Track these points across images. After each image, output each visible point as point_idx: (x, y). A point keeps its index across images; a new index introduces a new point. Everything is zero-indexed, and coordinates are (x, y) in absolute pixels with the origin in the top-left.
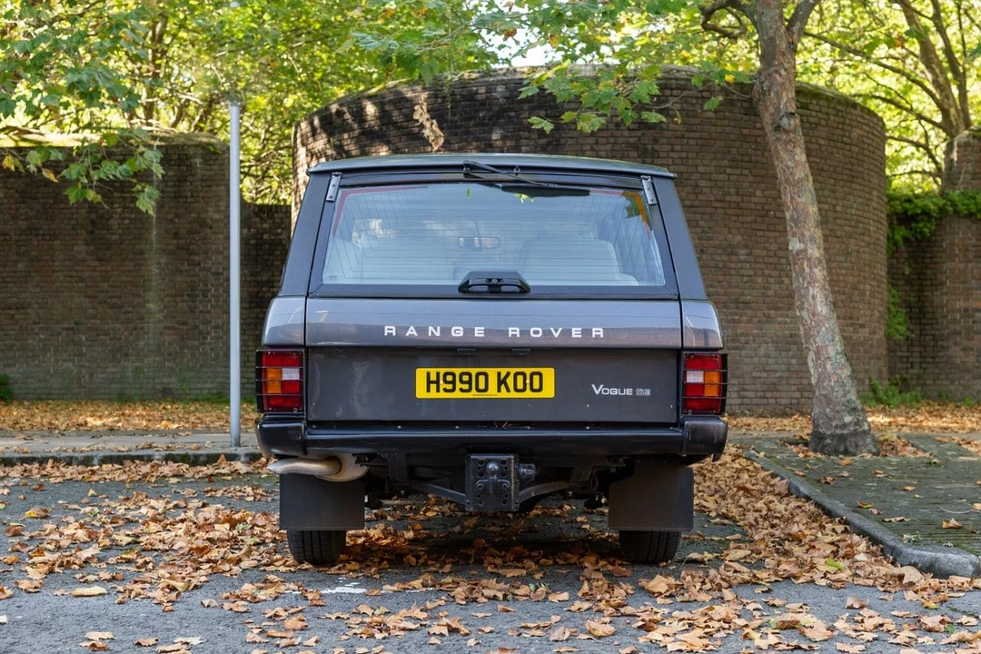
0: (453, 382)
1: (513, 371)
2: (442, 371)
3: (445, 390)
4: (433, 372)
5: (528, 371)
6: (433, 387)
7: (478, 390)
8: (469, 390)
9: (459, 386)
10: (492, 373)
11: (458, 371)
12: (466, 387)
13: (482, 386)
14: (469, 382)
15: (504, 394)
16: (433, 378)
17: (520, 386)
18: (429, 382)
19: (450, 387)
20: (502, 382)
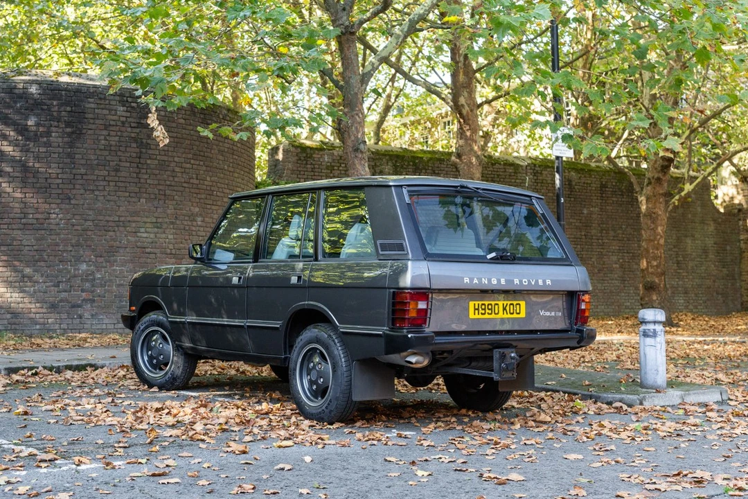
0: (485, 309)
1: (509, 303)
2: (481, 303)
3: (482, 314)
4: (477, 303)
5: (515, 303)
6: (477, 311)
7: (495, 314)
8: (491, 314)
9: (487, 311)
10: (500, 303)
11: (486, 303)
12: (490, 312)
13: (496, 312)
14: (491, 309)
15: (505, 316)
16: (477, 307)
17: (512, 312)
18: (475, 309)
19: (483, 312)
20: (504, 309)
